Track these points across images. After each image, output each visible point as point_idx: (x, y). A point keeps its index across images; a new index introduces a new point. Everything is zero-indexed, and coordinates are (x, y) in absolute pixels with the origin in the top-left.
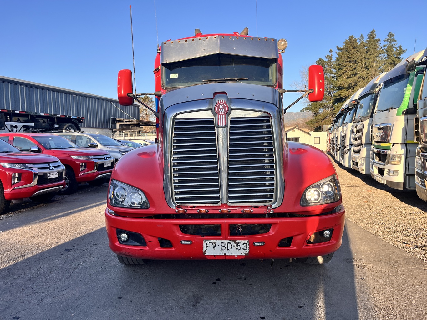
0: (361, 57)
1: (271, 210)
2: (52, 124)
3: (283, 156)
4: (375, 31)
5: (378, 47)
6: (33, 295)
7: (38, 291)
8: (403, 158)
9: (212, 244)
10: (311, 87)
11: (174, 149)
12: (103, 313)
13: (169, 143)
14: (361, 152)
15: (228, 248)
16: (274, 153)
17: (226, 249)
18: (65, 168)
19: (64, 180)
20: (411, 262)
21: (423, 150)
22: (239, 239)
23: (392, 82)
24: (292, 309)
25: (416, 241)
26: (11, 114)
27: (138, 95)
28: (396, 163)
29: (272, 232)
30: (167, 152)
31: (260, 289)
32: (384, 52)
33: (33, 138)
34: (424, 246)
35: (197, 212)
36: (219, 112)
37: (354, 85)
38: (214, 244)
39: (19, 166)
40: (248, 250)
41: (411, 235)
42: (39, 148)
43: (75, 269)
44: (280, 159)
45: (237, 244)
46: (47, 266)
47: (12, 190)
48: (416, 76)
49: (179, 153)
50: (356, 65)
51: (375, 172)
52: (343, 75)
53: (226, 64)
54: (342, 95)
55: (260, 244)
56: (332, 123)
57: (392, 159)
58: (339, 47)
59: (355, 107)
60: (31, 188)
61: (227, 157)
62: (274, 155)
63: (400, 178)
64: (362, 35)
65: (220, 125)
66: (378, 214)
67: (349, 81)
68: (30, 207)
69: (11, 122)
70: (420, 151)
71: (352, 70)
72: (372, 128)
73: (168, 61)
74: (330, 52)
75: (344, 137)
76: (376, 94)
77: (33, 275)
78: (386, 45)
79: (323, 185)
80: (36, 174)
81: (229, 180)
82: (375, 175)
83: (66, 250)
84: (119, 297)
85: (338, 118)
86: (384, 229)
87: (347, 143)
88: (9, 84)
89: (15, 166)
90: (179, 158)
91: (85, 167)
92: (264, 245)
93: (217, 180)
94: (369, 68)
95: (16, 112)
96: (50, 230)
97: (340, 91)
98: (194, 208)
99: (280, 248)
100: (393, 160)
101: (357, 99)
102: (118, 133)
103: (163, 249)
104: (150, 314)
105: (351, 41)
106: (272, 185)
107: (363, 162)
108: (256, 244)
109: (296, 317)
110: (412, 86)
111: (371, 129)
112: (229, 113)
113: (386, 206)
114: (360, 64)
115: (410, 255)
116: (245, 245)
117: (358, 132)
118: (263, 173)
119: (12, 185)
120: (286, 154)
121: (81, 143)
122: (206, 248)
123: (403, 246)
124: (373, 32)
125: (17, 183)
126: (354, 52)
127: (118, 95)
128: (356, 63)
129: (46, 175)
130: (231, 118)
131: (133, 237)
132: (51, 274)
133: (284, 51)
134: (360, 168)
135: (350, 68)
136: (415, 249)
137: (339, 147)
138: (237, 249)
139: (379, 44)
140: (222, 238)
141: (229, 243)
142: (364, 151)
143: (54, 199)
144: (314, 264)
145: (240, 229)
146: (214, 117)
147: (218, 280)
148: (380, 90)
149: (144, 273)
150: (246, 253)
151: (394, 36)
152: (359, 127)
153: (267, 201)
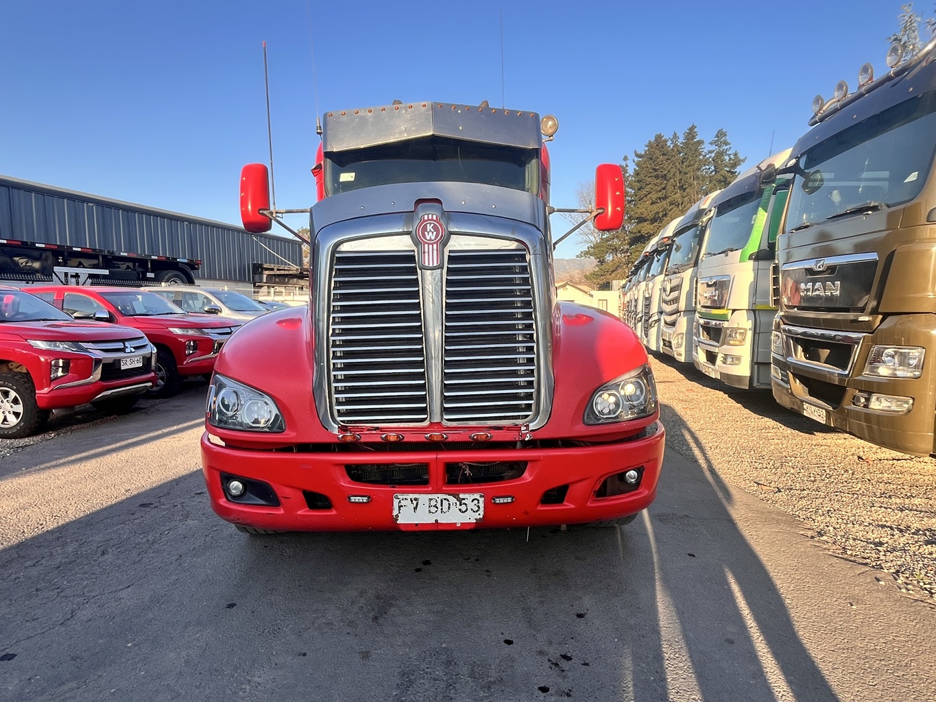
0: (674, 170)
1: (527, 433)
2: (142, 272)
3: (551, 328)
4: (696, 127)
5: (700, 154)
6: (57, 603)
7: (68, 592)
8: (750, 335)
9: (412, 501)
10: (601, 203)
11: (334, 312)
12: (193, 638)
13: (324, 300)
14: (677, 325)
15: (442, 509)
16: (533, 322)
17: (440, 510)
18: (155, 350)
19: (153, 371)
20: (773, 519)
21: (786, 322)
22: (465, 492)
23: (732, 206)
24: (565, 621)
25: (776, 480)
26: (66, 254)
27: (280, 213)
28: (737, 343)
29: (527, 476)
30: (321, 319)
31: (504, 580)
32: (710, 162)
33: (100, 296)
34: (791, 489)
35: (381, 440)
36: (426, 239)
37: (664, 215)
38: (415, 502)
39: (65, 346)
40: (481, 512)
41: (767, 468)
42: (110, 313)
43: (152, 543)
44: (546, 335)
45: (460, 500)
46: (99, 538)
47: (52, 390)
48: (774, 193)
49: (345, 320)
50: (665, 182)
51: (701, 357)
52: (645, 199)
53: (444, 158)
54: (644, 232)
55: (506, 501)
56: (628, 277)
57: (730, 336)
58: (639, 152)
59: (666, 249)
60: (91, 386)
61: (441, 328)
62: (534, 327)
63: (743, 369)
64: (675, 134)
65: (427, 264)
66: (708, 431)
67: (655, 208)
68: (92, 421)
69: (64, 266)
70: (781, 322)
71: (660, 191)
72: (696, 284)
73: (336, 149)
74: (624, 160)
75: (648, 300)
76: (702, 227)
77: (67, 557)
78: (713, 151)
79: (624, 385)
80: (98, 361)
81: (447, 376)
82: (701, 363)
83: (142, 505)
84: (229, 603)
85: (638, 268)
86: (719, 456)
87: (654, 309)
88: (65, 200)
89: (59, 347)
90: (345, 332)
91: (195, 348)
92: (512, 502)
93: (421, 376)
94: (686, 189)
95: (74, 249)
96: (119, 465)
97: (640, 225)
98: (374, 432)
99: (544, 507)
100: (731, 338)
101: (671, 235)
102: (265, 289)
103: (313, 512)
104: (288, 640)
105: (659, 143)
106: (530, 384)
107: (680, 341)
108: (498, 501)
109: (572, 638)
110: (766, 212)
111: (695, 286)
112: (445, 243)
113: (720, 416)
114: (672, 180)
115: (769, 506)
116: (476, 502)
117: (672, 290)
118: (513, 362)
119: (51, 380)
120: (557, 326)
121: (193, 306)
122: (399, 509)
123: (756, 488)
124: (692, 129)
125: (61, 376)
126: (662, 161)
127: (242, 211)
128: (666, 178)
129: (117, 362)
130: (450, 251)
131: (254, 487)
132: (103, 553)
133: (551, 138)
134: (676, 351)
135: (657, 187)
136: (777, 494)
137: (640, 315)
138: (460, 510)
139: (702, 148)
140: (430, 489)
141: (445, 499)
142: (683, 322)
143: (137, 406)
144: (603, 527)
145: (467, 472)
146: (415, 249)
147: (427, 563)
148: (710, 219)
149: (286, 552)
150: (478, 517)
151: (726, 135)
152: (675, 282)
153: (519, 416)
